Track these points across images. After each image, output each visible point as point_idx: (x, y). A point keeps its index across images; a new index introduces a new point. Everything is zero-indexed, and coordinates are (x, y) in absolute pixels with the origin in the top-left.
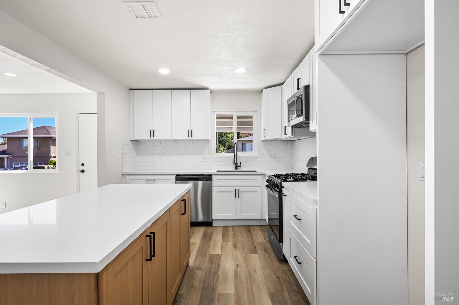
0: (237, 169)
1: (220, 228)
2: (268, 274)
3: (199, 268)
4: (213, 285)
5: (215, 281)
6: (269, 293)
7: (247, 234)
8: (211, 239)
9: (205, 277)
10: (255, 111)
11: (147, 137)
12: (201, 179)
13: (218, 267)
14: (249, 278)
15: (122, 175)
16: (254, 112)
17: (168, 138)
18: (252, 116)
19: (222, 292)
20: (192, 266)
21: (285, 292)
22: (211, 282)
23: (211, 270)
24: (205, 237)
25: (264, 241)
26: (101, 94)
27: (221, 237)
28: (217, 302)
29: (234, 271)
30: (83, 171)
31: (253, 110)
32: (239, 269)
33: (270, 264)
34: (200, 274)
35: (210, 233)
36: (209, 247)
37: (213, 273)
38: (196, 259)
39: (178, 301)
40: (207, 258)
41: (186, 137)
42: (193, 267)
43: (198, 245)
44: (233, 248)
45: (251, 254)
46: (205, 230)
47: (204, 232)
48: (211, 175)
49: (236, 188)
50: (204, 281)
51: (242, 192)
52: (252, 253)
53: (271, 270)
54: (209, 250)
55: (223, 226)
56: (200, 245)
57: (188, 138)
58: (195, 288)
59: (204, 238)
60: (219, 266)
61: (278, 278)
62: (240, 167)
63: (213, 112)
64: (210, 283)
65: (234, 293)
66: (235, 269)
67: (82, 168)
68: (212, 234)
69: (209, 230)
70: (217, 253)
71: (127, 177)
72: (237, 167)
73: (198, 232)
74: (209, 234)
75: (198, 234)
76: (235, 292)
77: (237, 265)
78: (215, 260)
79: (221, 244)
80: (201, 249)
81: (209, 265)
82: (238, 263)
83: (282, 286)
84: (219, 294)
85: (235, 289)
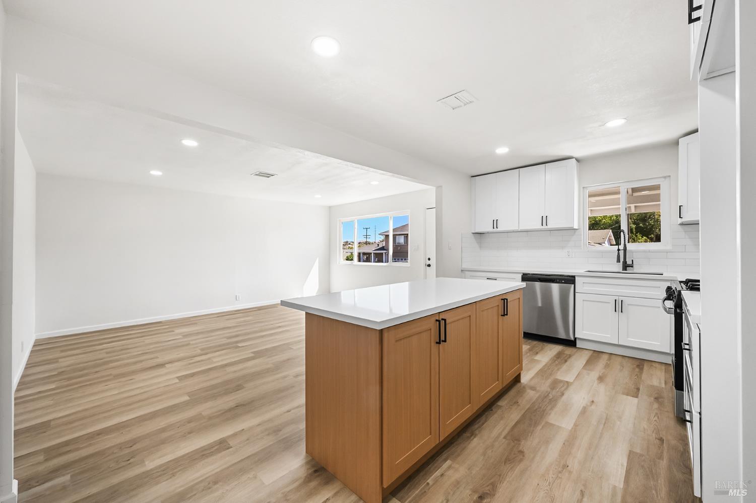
0: (626, 270)
1: (587, 352)
2: (644, 428)
3: (533, 388)
4: (544, 411)
5: (549, 407)
6: (630, 451)
7: (634, 369)
8: (566, 361)
9: (537, 399)
10: (665, 177)
11: (490, 229)
12: (558, 280)
13: (560, 394)
14: (603, 422)
15: (462, 270)
16: (663, 179)
17: (515, 228)
18: (660, 185)
19: (552, 422)
20: (526, 383)
21: (663, 460)
22: (543, 407)
23: (548, 395)
24: (558, 358)
25: (663, 386)
26: (439, 188)
27: (583, 364)
28: (541, 429)
29: (583, 407)
30: (429, 266)
31: (661, 176)
32: (593, 407)
33: (656, 418)
34: (531, 395)
35: (567, 355)
36: (558, 370)
37: (550, 400)
38: (533, 378)
39: (493, 409)
40: (549, 381)
41: (539, 226)
42: (526, 385)
43: (544, 364)
44: (596, 382)
45: (625, 397)
46: (562, 350)
47: (560, 352)
48: (574, 277)
49: (617, 298)
50: (534, 402)
51: (628, 305)
52: (627, 395)
53: (652, 426)
54: (557, 373)
55: (594, 351)
56: (546, 365)
57: (542, 227)
58: (519, 405)
59: (555, 359)
60: (563, 394)
61: (661, 440)
62: (632, 267)
63: (583, 188)
64: (541, 408)
65: (570, 429)
66: (587, 405)
67: (428, 262)
68: (570, 356)
69: (569, 350)
70: (567, 379)
71: (467, 272)
72: (626, 266)
73: (551, 350)
74: (565, 356)
75: (549, 351)
76: (572, 428)
77: (593, 402)
78: (559, 388)
79: (579, 371)
80: (545, 369)
81: (549, 390)
82: (595, 400)
83: (662, 453)
84: (547, 423)
85: (574, 425)
